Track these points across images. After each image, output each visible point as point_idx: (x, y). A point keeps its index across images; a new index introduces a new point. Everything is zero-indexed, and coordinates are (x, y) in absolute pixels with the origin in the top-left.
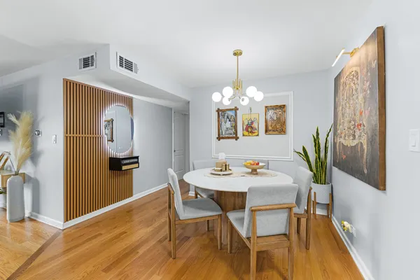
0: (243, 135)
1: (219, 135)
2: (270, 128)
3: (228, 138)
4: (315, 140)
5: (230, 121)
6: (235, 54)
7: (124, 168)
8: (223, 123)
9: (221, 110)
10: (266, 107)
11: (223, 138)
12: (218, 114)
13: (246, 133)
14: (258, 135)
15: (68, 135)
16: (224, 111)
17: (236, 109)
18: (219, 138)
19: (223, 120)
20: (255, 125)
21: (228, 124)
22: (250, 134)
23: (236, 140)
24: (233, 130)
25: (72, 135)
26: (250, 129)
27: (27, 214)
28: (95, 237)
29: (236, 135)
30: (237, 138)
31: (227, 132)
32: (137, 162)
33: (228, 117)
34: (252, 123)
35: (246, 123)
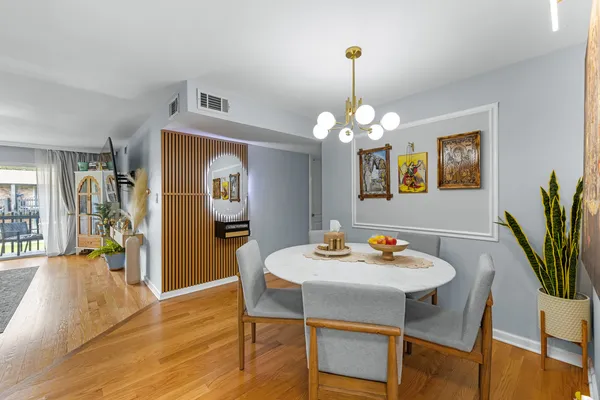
0: (400, 192)
1: (361, 191)
2: (448, 177)
3: (376, 196)
4: (546, 201)
5: (377, 168)
6: (349, 55)
7: (228, 235)
8: (368, 173)
9: (365, 152)
10: (440, 139)
11: (368, 196)
12: (361, 158)
13: (405, 188)
14: (425, 191)
15: (167, 193)
16: (369, 153)
17: (388, 148)
18: (362, 197)
19: (367, 167)
20: (420, 173)
21: (375, 174)
22: (412, 190)
23: (388, 199)
24: (383, 183)
25: (170, 193)
26: (412, 180)
27: (143, 278)
28: (181, 316)
29: (388, 190)
30: (389, 197)
31: (374, 187)
32: (248, 229)
33: (374, 163)
34: (415, 169)
35: (404, 170)
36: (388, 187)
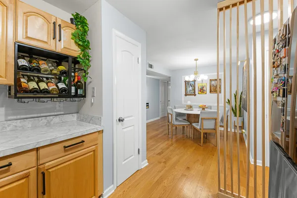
0: (199, 94)
2: (212, 90)
3: (191, 95)
4: (235, 96)
5: (191, 86)
6: (195, 60)
8: (188, 88)
10: (210, 80)
11: (188, 95)
12: (186, 83)
14: (206, 94)
17: (195, 81)
18: (186, 95)
19: (188, 86)
20: (205, 89)
21: (191, 88)
22: (202, 93)
24: (193, 91)
26: (202, 90)
30: (195, 95)
31: (190, 92)
32: (148, 106)
34: (203, 87)
35: (200, 88)
36: (195, 92)
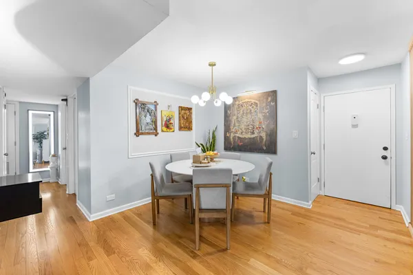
0: (163, 131)
1: (137, 130)
2: (182, 125)
3: (149, 134)
5: (150, 115)
6: (210, 65)
8: (143, 117)
9: (140, 102)
10: (180, 107)
11: (142, 134)
12: (136, 105)
13: (165, 129)
14: (174, 131)
16: (144, 103)
17: (156, 104)
18: (138, 134)
19: (143, 113)
20: (172, 122)
21: (148, 119)
22: (168, 130)
23: (156, 135)
24: (154, 126)
26: (168, 125)
29: (156, 131)
31: (148, 127)
33: (148, 111)
34: (170, 119)
35: (165, 119)
36: (156, 129)
